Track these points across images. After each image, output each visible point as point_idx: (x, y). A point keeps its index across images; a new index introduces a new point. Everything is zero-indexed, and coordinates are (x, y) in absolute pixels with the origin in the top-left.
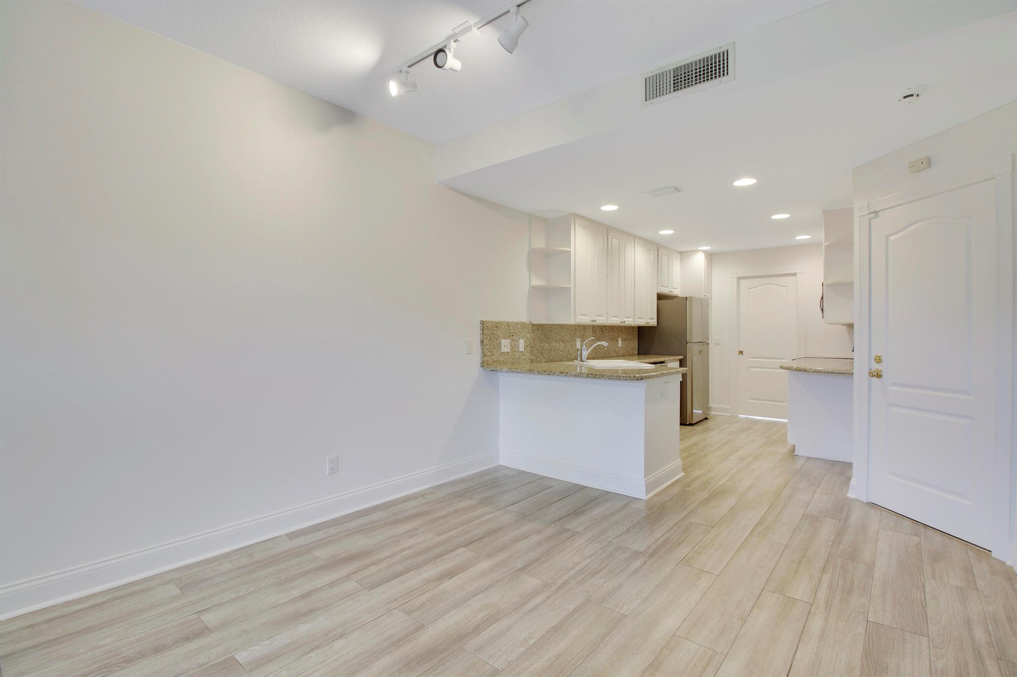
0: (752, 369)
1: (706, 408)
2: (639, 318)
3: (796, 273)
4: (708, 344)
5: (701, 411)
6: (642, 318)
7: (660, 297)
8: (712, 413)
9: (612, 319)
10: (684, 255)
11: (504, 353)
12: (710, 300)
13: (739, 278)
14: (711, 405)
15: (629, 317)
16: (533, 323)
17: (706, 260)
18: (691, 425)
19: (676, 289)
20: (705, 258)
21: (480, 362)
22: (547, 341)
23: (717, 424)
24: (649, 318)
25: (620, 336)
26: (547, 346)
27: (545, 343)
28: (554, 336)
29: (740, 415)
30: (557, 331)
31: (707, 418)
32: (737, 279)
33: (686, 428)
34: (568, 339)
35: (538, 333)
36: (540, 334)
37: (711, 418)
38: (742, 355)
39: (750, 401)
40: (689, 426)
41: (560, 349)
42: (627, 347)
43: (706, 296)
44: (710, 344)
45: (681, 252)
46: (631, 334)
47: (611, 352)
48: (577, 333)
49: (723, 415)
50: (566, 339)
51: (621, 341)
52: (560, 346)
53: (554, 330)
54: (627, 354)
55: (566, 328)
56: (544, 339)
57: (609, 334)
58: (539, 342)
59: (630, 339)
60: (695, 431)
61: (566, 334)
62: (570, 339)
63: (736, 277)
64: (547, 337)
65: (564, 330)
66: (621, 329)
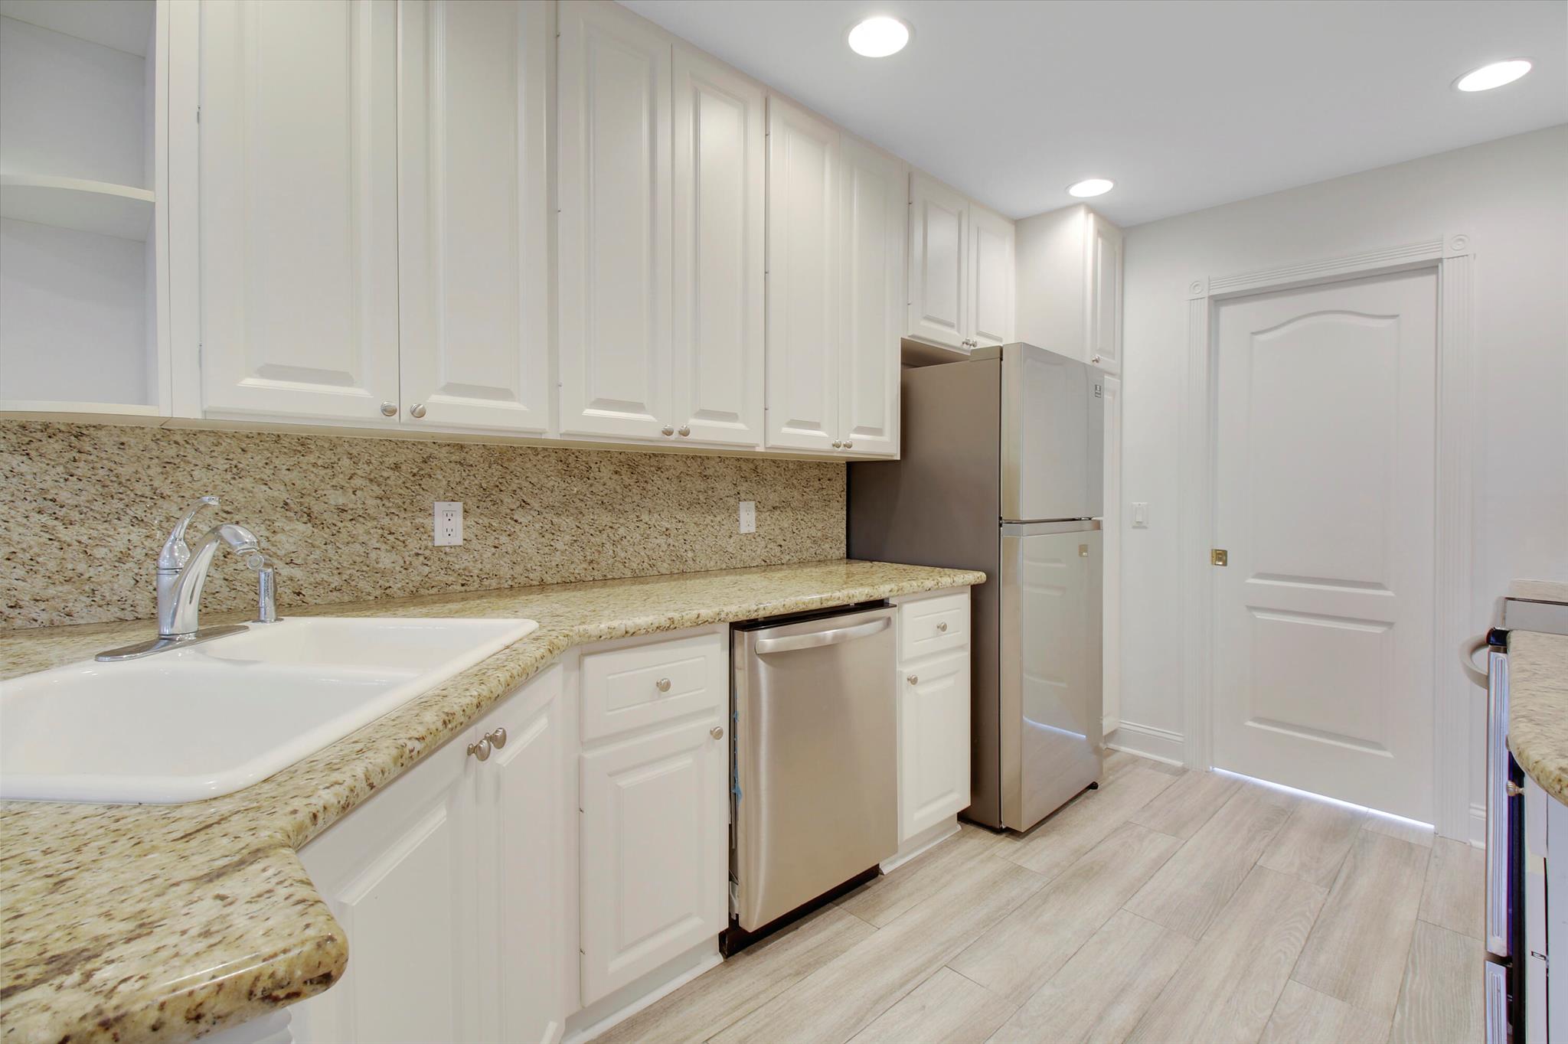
0: (1259, 616)
2: (794, 424)
3: (1440, 260)
4: (1098, 526)
5: (1085, 736)
8: (1123, 749)
10: (1025, 229)
13: (1218, 301)
15: (729, 418)
17: (1100, 241)
18: (1011, 832)
20: (1100, 233)
23: (1127, 823)
24: (855, 426)
25: (743, 496)
26: (133, 537)
27: (106, 525)
28: (209, 489)
29: (1216, 769)
30: (240, 466)
31: (1094, 786)
32: (1209, 304)
33: (987, 849)
34: (351, 506)
35: (24, 468)
36: (47, 478)
37: (1109, 784)
38: (1225, 564)
39: (1250, 724)
40: (1003, 836)
41: (281, 553)
42: (789, 535)
43: (1097, 361)
44: (1105, 526)
45: (1020, 220)
46: (811, 488)
47: (690, 554)
48: (440, 477)
49: (1157, 766)
50: (332, 502)
51: (753, 514)
52: (280, 537)
53: (210, 461)
54: (788, 557)
55: (339, 450)
56: (97, 506)
57: (682, 484)
58: (32, 520)
59: (807, 507)
60: (1018, 870)
61: (340, 480)
62: (371, 502)
63: (1206, 295)
64: (132, 495)
65: (312, 458)
66: (755, 470)
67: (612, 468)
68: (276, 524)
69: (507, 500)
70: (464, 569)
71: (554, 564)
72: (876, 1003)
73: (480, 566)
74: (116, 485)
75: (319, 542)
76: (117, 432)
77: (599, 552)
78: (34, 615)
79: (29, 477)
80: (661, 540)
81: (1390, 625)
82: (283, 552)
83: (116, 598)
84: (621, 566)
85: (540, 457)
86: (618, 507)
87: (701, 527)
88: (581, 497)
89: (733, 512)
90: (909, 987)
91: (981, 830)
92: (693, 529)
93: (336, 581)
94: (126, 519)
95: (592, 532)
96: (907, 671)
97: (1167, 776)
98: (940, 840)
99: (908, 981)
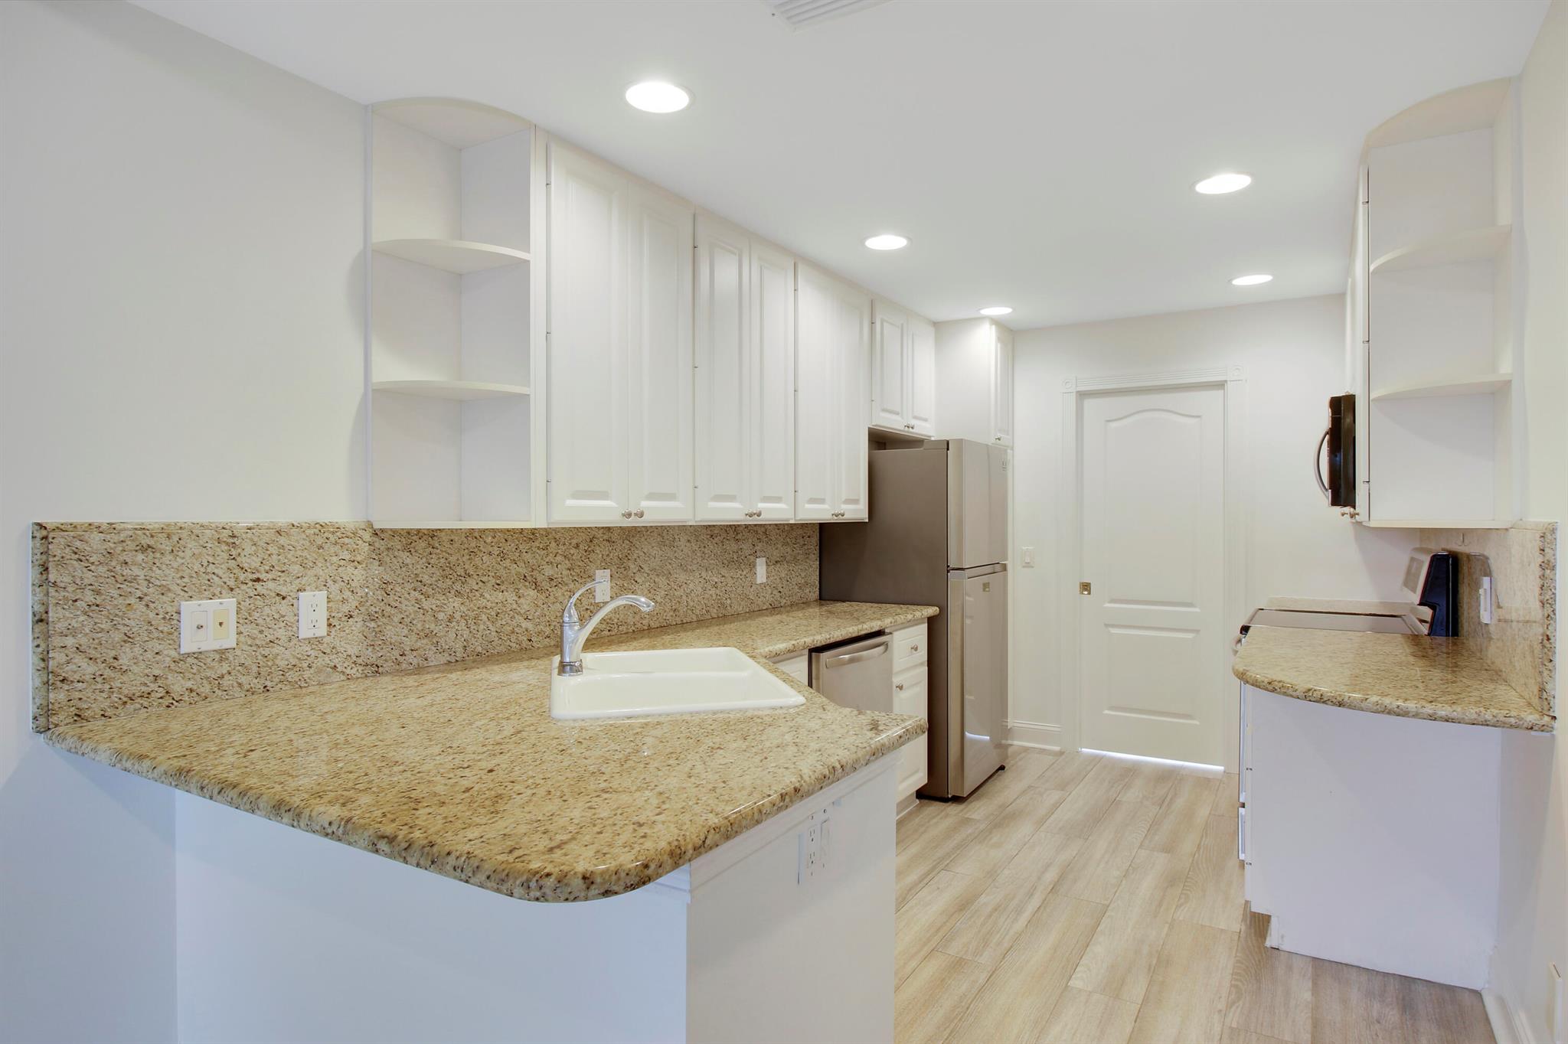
0: (1111, 630)
1: (1001, 732)
2: (812, 501)
3: (1226, 381)
4: (1004, 568)
5: (988, 738)
6: (822, 501)
7: (880, 440)
8: (1016, 743)
9: (712, 504)
10: (944, 330)
11: (198, 656)
12: (1009, 451)
13: (1082, 395)
14: (1011, 722)
15: (778, 500)
16: (377, 526)
17: (999, 345)
18: (957, 799)
19: (926, 420)
20: (999, 339)
21: (30, 710)
22: (457, 586)
23: (1030, 787)
24: (843, 500)
25: (758, 554)
26: (455, 604)
27: (444, 597)
28: (490, 569)
29: (1083, 749)
30: (504, 551)
31: (1002, 768)
32: (1077, 396)
33: (942, 811)
34: (556, 576)
35: (408, 561)
36: (418, 567)
37: (1013, 766)
38: (1089, 594)
39: (1106, 712)
40: (950, 803)
41: (522, 612)
42: (785, 582)
43: (999, 439)
44: (1009, 568)
45: (938, 323)
46: (798, 545)
47: (729, 601)
48: (599, 552)
49: (1042, 751)
50: (547, 574)
51: (765, 567)
52: (522, 600)
53: (491, 549)
54: (785, 601)
55: (550, 537)
56: (440, 584)
57: (724, 547)
58: (411, 595)
59: (795, 560)
60: (966, 821)
61: (550, 558)
62: (565, 572)
63: (1075, 391)
64: (456, 576)
65: (537, 544)
66: (765, 533)
67: (686, 537)
68: (521, 591)
69: (632, 566)
70: (610, 619)
71: (655, 613)
72: (910, 890)
73: (618, 616)
74: (448, 569)
75: (540, 603)
76: (449, 532)
77: (679, 602)
78: (411, 660)
79: (410, 567)
80: (713, 592)
81: (1197, 631)
82: (524, 611)
83: (447, 647)
84: (690, 612)
85: (649, 533)
86: (690, 567)
87: (735, 580)
88: (670, 561)
89: (752, 566)
90: (925, 881)
91: (933, 802)
92: (730, 582)
93: (548, 630)
94: (453, 592)
95: (676, 587)
96: (897, 680)
97: (1051, 757)
98: (909, 809)
99: (923, 880)
